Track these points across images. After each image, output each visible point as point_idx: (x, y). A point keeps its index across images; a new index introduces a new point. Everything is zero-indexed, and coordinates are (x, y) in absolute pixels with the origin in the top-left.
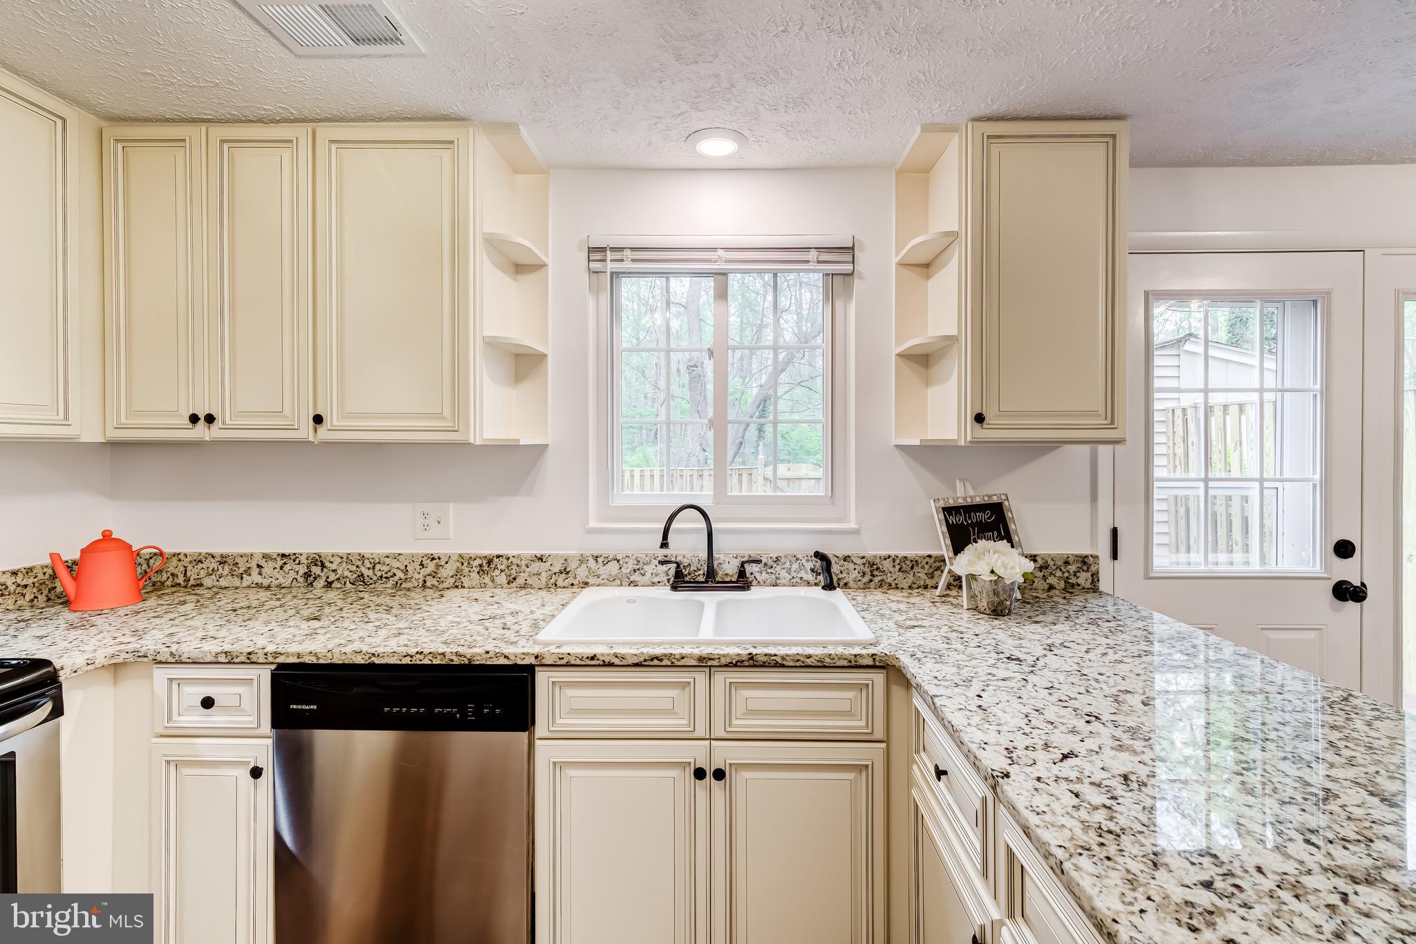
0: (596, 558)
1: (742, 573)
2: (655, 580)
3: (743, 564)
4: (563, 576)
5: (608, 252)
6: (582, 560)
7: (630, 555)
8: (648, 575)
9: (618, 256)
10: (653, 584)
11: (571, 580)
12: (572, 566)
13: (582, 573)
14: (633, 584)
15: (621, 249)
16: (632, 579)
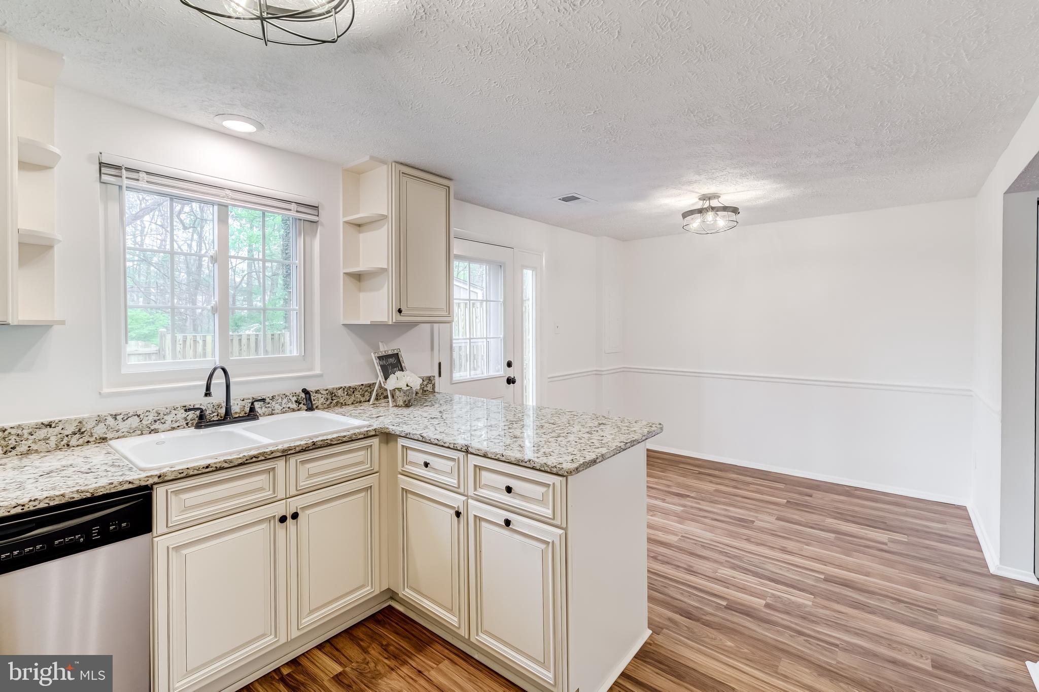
0: (115, 417)
1: (252, 409)
2: (175, 425)
3: (252, 404)
4: (77, 436)
5: (124, 171)
6: (100, 420)
7: (151, 410)
8: (168, 422)
9: (134, 175)
10: (173, 429)
11: (86, 439)
12: (87, 427)
13: (100, 431)
14: (156, 431)
15: (137, 171)
16: (152, 428)
